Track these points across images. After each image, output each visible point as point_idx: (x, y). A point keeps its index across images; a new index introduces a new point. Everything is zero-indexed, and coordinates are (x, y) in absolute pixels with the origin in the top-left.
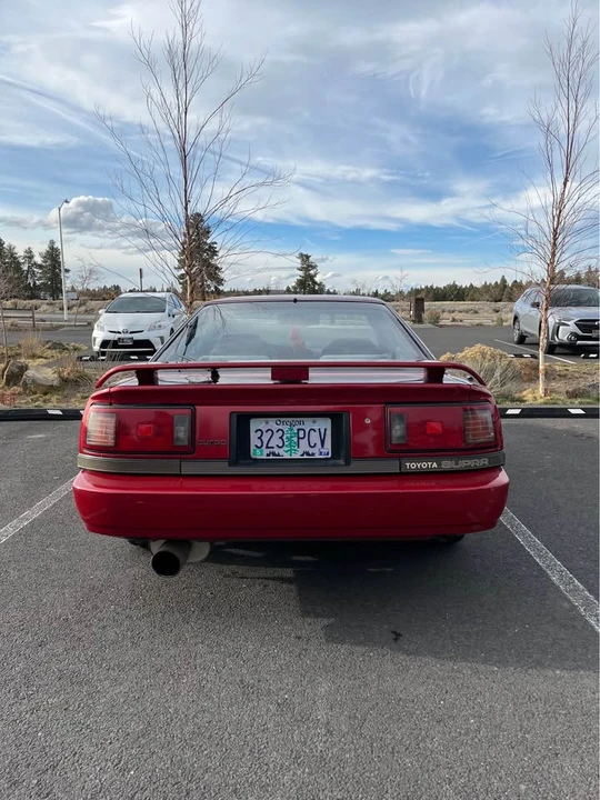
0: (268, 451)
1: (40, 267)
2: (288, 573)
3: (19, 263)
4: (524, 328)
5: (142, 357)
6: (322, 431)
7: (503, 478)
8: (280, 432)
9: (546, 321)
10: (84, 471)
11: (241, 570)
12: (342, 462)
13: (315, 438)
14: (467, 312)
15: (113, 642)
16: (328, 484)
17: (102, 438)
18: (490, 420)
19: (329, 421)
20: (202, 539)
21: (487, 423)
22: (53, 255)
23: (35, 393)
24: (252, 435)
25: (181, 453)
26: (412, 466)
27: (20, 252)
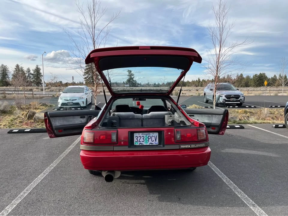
0: (139, 143)
1: (33, 75)
2: (143, 181)
3: (25, 73)
4: (208, 98)
5: (76, 109)
6: (156, 137)
7: (209, 150)
8: (143, 137)
9: (215, 96)
10: (82, 150)
11: (128, 181)
12: (162, 146)
13: (153, 139)
14: (187, 90)
15: (92, 204)
16: (157, 153)
17: (89, 140)
18: (204, 132)
19: (158, 133)
20: (118, 170)
21: (203, 133)
22: (37, 70)
23: (38, 122)
24: (134, 138)
25: (113, 144)
26: (183, 147)
27: (25, 69)
